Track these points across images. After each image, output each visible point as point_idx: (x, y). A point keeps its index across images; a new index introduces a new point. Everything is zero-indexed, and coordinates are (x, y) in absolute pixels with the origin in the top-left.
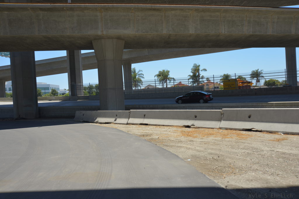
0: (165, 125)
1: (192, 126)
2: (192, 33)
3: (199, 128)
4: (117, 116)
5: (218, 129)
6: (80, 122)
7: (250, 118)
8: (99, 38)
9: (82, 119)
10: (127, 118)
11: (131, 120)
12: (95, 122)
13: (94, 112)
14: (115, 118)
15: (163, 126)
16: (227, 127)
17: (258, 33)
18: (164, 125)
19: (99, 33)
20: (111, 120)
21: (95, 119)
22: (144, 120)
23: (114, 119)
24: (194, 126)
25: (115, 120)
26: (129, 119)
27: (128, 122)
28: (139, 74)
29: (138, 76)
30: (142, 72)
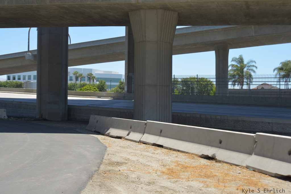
0: (180, 150)
3: (220, 161)
4: (131, 128)
5: (244, 168)
6: (92, 131)
7: (290, 155)
9: (94, 128)
10: (142, 133)
12: (106, 133)
14: (128, 130)
15: (175, 152)
16: (257, 167)
20: (124, 133)
22: (158, 139)
23: (127, 132)
25: (128, 135)
26: (143, 135)
27: (142, 140)
28: (249, 66)
29: (248, 69)
30: (255, 62)
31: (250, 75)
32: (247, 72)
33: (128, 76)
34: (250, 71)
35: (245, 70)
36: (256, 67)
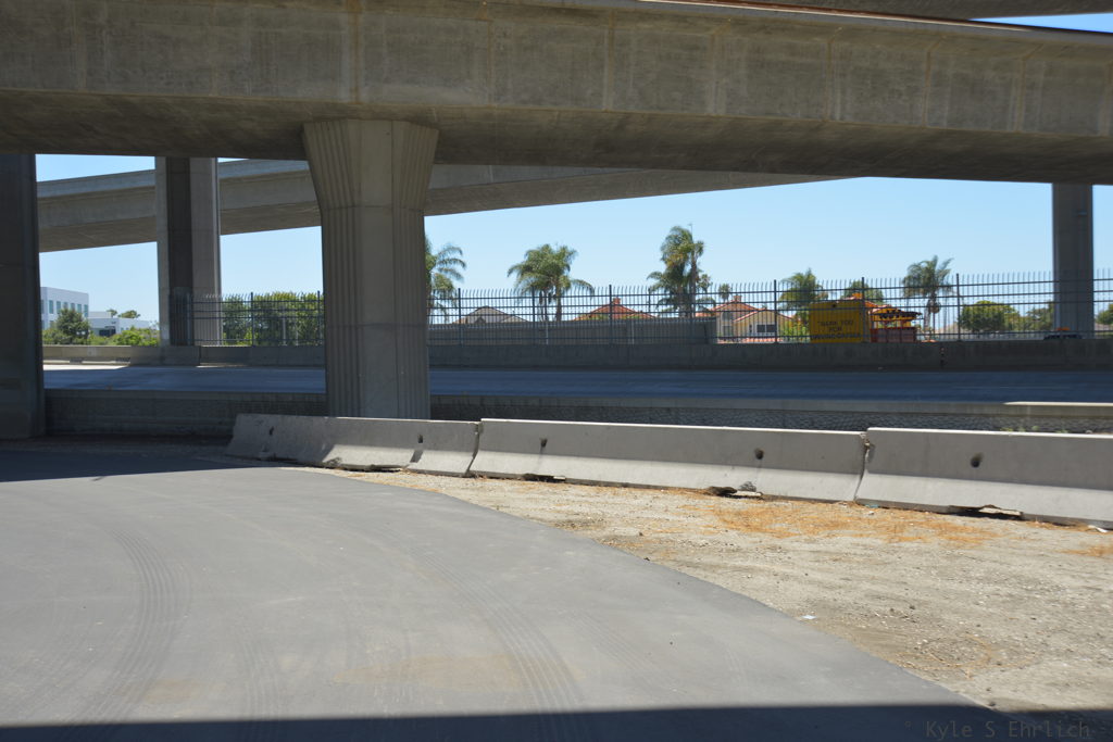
0: (630, 482)
1: (743, 489)
2: (714, 115)
3: (774, 498)
4: (421, 441)
5: (850, 504)
6: (259, 459)
7: (976, 466)
8: (335, 116)
9: (265, 451)
10: (467, 451)
11: (485, 461)
12: (325, 460)
13: (319, 422)
14: (412, 447)
15: (623, 490)
16: (889, 500)
17: (969, 127)
18: (626, 485)
19: (344, 96)
20: (399, 456)
21: (323, 447)
22: (538, 463)
23: (409, 454)
24: (753, 490)
25: (415, 459)
26: (474, 456)
27: (473, 468)
28: (444, 262)
29: (441, 270)
30: (461, 252)
31: (451, 287)
32: (438, 277)
33: (171, 297)
34: (448, 276)
35: (435, 271)
36: (464, 265)
